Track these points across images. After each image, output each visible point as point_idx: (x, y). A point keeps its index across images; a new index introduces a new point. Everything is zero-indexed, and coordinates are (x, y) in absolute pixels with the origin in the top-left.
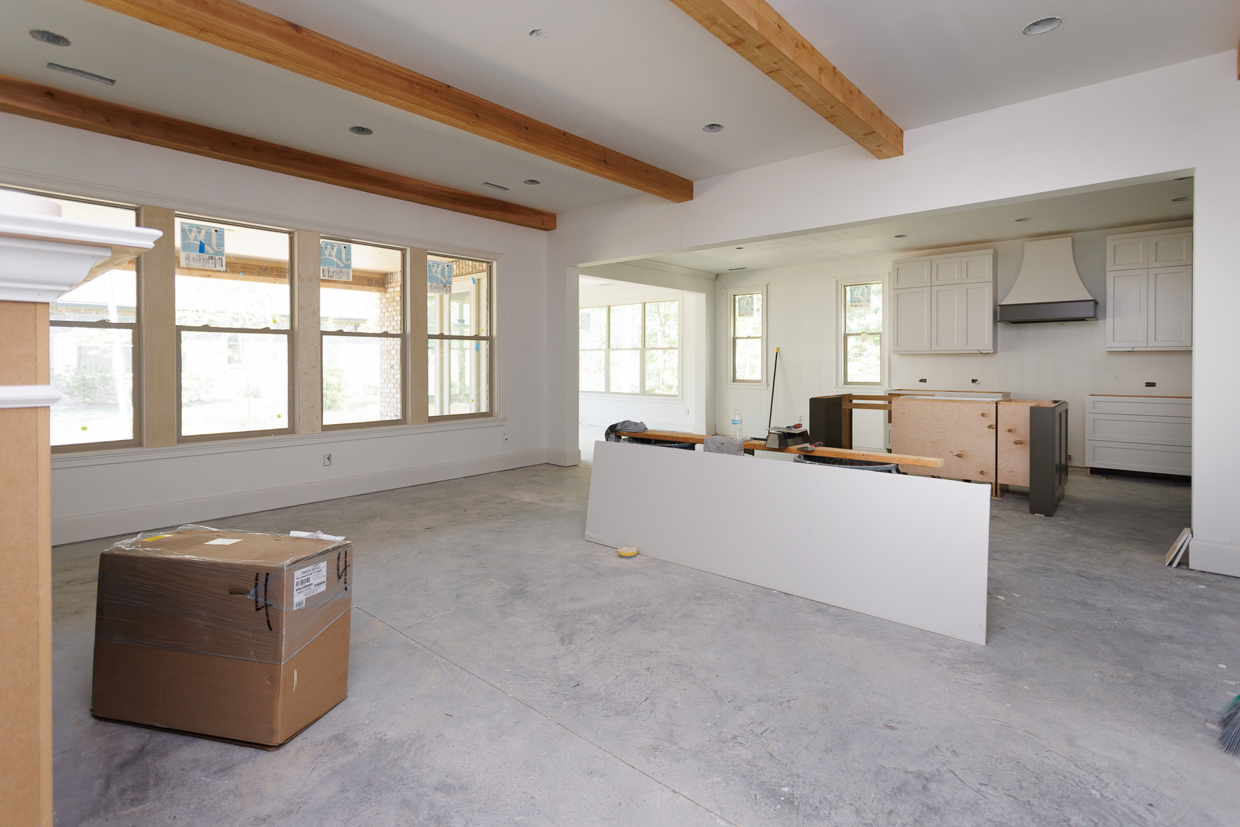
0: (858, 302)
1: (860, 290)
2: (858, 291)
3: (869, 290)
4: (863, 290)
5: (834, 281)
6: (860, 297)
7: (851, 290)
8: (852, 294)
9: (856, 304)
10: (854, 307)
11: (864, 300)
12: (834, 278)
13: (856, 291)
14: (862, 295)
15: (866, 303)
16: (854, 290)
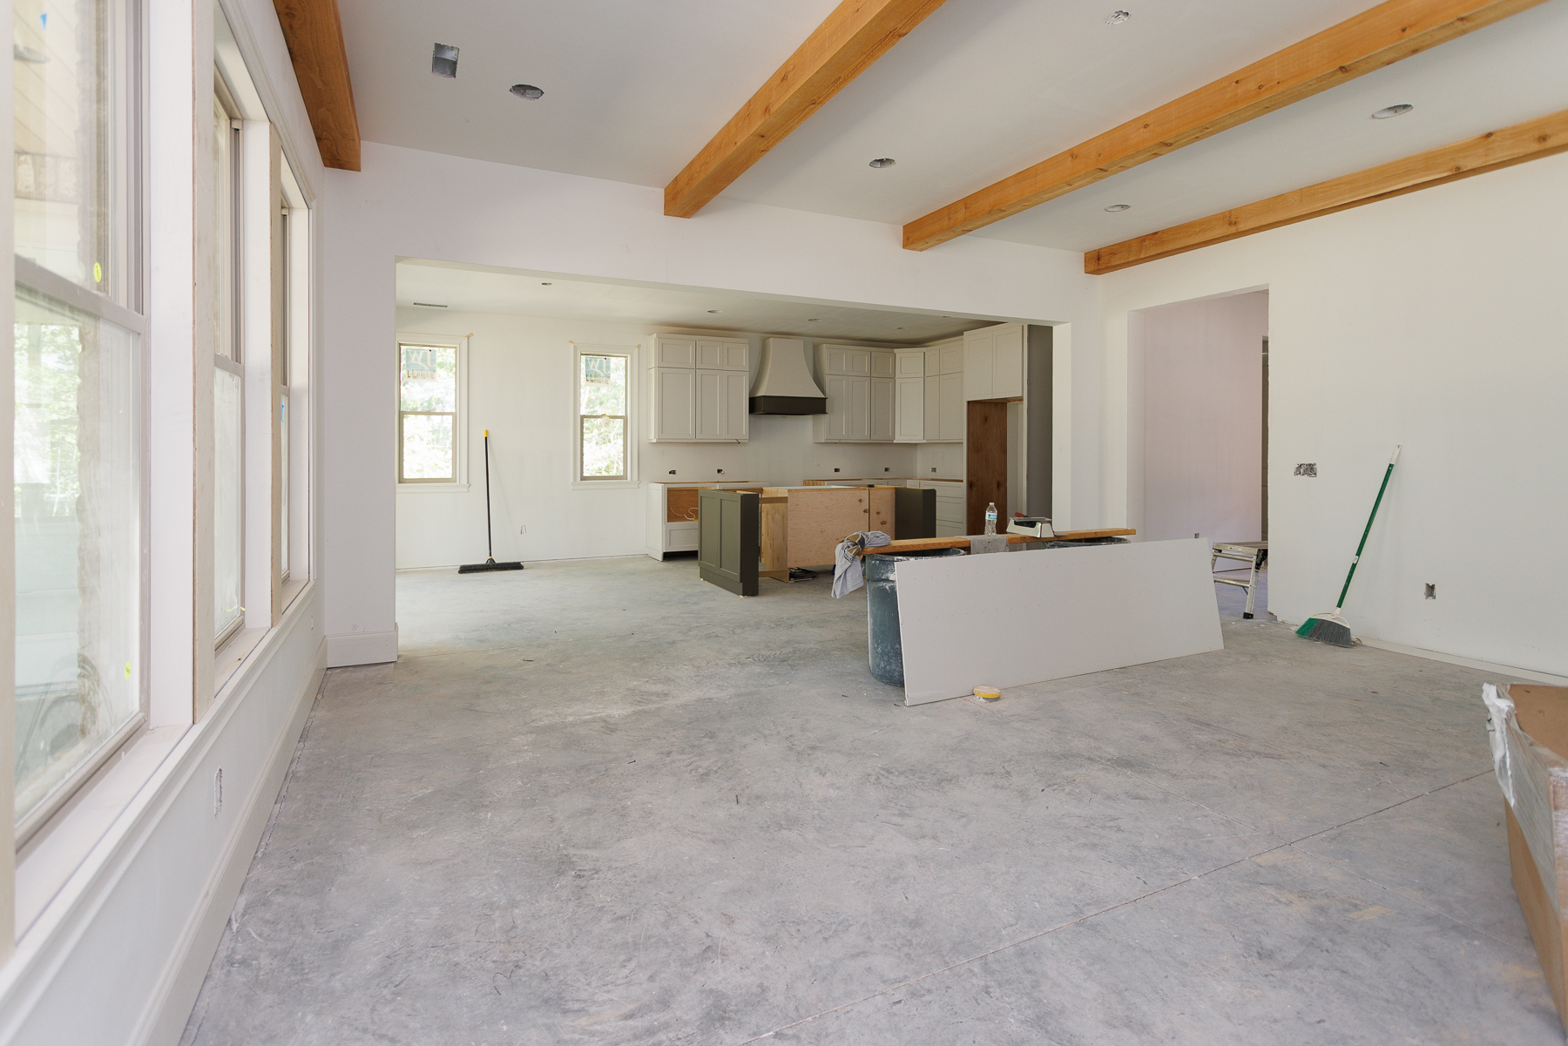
0: (596, 376)
1: (598, 362)
2: (596, 363)
3: (608, 363)
4: (601, 362)
5: (572, 346)
6: (598, 371)
7: (586, 360)
8: (587, 366)
9: (593, 379)
10: (589, 383)
11: (602, 374)
12: (571, 342)
13: (593, 362)
14: (600, 368)
15: (605, 379)
16: (591, 361)
